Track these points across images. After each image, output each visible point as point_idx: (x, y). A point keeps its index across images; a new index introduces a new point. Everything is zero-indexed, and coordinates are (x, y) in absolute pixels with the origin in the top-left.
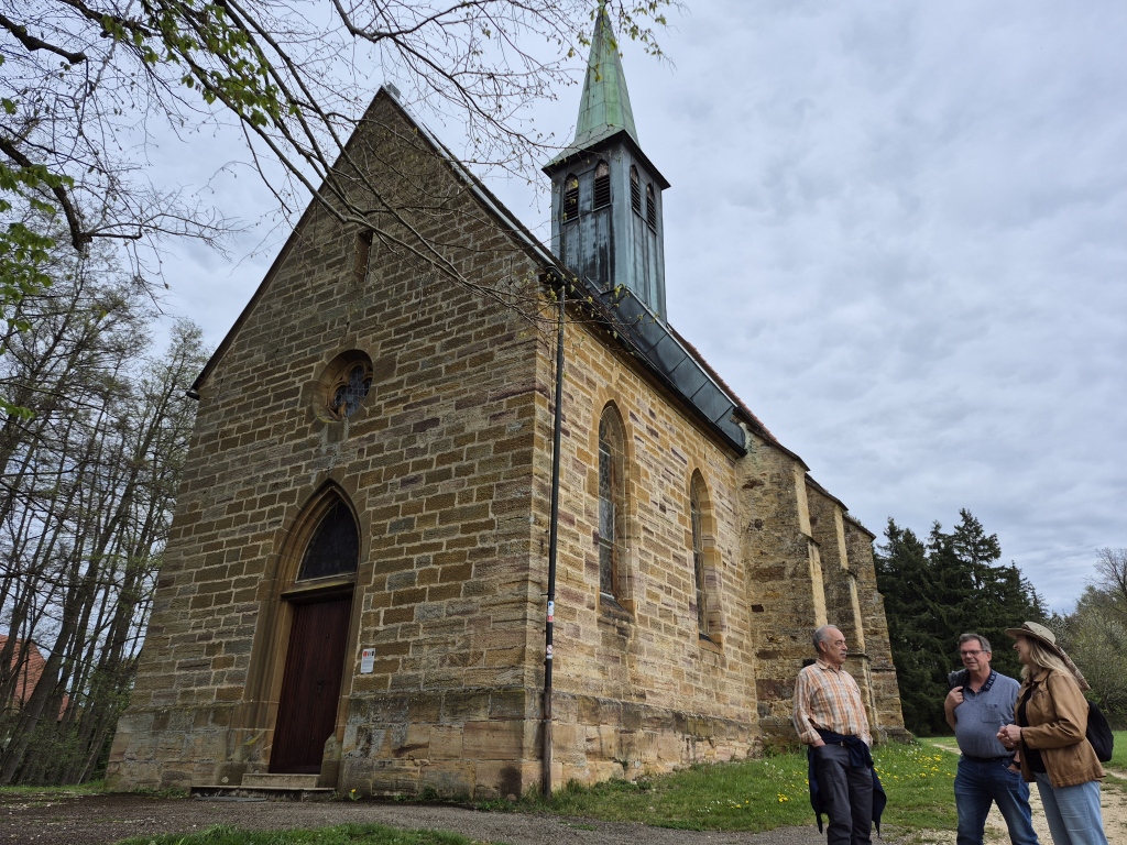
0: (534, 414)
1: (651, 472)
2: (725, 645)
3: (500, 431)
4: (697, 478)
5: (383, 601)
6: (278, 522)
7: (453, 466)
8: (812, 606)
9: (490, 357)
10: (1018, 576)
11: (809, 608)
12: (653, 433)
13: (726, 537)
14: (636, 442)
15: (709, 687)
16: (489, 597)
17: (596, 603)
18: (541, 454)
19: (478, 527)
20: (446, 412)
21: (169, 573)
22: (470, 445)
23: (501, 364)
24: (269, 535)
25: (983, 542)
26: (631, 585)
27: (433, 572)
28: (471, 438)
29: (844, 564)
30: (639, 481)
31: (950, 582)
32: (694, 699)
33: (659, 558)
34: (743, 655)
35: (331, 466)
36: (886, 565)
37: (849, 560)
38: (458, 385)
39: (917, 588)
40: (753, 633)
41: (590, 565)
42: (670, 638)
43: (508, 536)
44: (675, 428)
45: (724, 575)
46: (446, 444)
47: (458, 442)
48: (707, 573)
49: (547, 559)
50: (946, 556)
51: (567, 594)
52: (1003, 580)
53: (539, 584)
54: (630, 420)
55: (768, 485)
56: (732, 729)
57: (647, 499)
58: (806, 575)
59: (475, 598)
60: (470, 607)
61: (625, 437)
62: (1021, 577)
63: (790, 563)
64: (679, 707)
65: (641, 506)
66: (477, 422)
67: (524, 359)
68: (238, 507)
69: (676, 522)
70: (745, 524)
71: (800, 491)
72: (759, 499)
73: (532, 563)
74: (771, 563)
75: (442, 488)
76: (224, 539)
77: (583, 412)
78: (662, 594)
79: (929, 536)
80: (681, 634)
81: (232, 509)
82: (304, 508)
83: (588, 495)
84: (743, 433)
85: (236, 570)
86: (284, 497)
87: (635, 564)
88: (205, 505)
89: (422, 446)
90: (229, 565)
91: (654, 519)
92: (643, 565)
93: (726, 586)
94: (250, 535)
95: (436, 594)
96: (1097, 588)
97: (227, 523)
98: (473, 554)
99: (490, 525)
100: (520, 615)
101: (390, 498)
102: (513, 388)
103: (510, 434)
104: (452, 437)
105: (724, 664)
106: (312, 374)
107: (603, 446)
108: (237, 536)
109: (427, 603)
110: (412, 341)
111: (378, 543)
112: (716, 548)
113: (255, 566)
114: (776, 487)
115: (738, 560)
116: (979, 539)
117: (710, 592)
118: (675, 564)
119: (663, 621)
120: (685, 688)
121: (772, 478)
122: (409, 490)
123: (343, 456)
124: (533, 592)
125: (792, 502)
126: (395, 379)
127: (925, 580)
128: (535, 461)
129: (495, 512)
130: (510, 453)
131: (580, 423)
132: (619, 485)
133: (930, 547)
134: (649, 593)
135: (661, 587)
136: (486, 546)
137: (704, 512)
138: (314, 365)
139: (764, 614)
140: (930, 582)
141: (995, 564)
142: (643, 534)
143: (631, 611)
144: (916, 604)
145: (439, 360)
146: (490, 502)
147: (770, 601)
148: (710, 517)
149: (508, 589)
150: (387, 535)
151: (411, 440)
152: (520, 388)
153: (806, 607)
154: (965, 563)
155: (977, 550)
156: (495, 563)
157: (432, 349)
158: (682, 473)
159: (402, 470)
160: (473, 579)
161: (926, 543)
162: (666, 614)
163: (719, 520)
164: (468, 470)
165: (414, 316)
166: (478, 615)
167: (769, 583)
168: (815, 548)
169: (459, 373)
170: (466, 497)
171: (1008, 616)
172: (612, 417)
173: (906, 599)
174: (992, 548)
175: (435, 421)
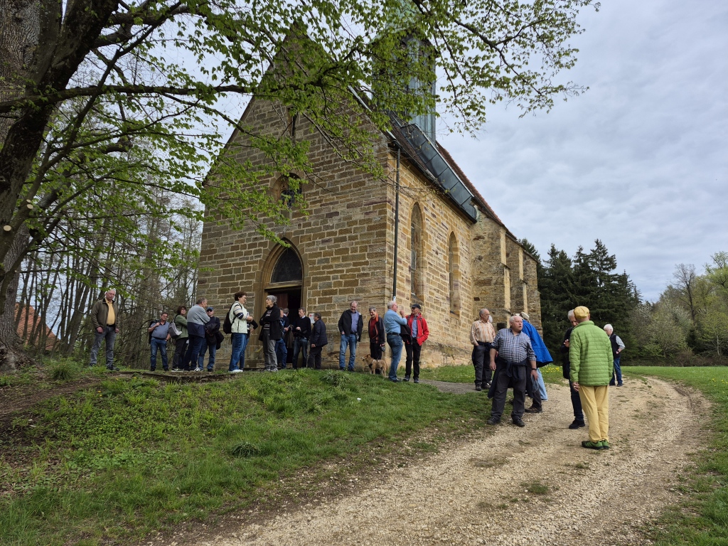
0: (386, 213)
1: (432, 235)
2: (461, 315)
3: (369, 220)
4: (453, 236)
5: (317, 294)
6: (260, 256)
7: (347, 235)
8: (504, 298)
9: (363, 183)
10: (626, 279)
11: (502, 299)
12: (434, 216)
13: (464, 265)
14: (427, 221)
15: (453, 334)
16: (367, 294)
17: (409, 297)
18: (390, 232)
19: (361, 264)
20: (342, 209)
21: (202, 277)
22: (355, 226)
23: (369, 188)
24: (256, 262)
25: (607, 259)
26: (423, 289)
27: (340, 283)
28: (355, 222)
29: (521, 277)
30: (427, 241)
31: (584, 282)
32: (447, 339)
33: (435, 276)
34: (469, 321)
35: (284, 231)
36: (547, 272)
37: (524, 274)
38: (348, 196)
39: (564, 286)
40: (474, 310)
41: (408, 281)
42: (438, 312)
43: (375, 268)
44: (444, 212)
45: (462, 284)
46: (343, 225)
47: (349, 224)
48: (454, 282)
49: (392, 279)
50: (584, 267)
51: (400, 294)
52: (616, 282)
53: (389, 289)
54: (424, 210)
55: (486, 238)
56: (462, 352)
57: (430, 249)
58: (502, 283)
59: (361, 294)
60: (359, 298)
61: (422, 220)
62: (628, 280)
63: (494, 278)
64: (441, 342)
65: (428, 252)
66: (358, 215)
67: (381, 186)
68: (236, 248)
69: (442, 259)
70: (473, 258)
71: (503, 242)
72: (481, 246)
73: (387, 280)
74: (485, 277)
75: (342, 245)
76: (232, 263)
77: (405, 210)
78: (435, 293)
79: (575, 254)
80: (443, 310)
81: (233, 248)
82: (272, 251)
83: (407, 249)
84: (475, 211)
85: (240, 277)
86: (261, 244)
87: (425, 279)
88: (218, 246)
89: (331, 225)
90: (236, 275)
91: (433, 259)
92: (428, 280)
93: (463, 288)
94: (245, 261)
95: (342, 292)
96: (674, 287)
97: (232, 255)
98: (359, 276)
99: (366, 263)
100: (382, 302)
101: (317, 248)
102: (375, 200)
103: (375, 222)
104: (346, 222)
105: (460, 324)
106: (269, 184)
107: (413, 225)
108: (238, 262)
109: (338, 295)
110: (322, 172)
111: (312, 268)
112: (459, 270)
113: (250, 276)
114: (490, 240)
115: (469, 276)
116: (604, 257)
117: (455, 292)
118: (441, 279)
119: (435, 305)
120: (443, 334)
121: (489, 235)
122: (326, 245)
123: (291, 226)
124: (387, 293)
125: (498, 247)
126: (314, 191)
127: (569, 281)
128: (387, 235)
129: (369, 258)
130: (375, 231)
131: (404, 215)
132: (419, 243)
133: (575, 261)
134: (430, 292)
135: (435, 290)
136: (365, 272)
137: (454, 253)
138: (270, 179)
139: (480, 302)
140: (572, 282)
141: (612, 272)
142: (428, 266)
143: (423, 300)
144: (563, 295)
145: (338, 182)
146: (366, 253)
147: (483, 296)
148: (457, 255)
149: (376, 291)
150: (316, 265)
151: (325, 222)
152: (379, 200)
153: (501, 299)
154: (594, 271)
155: (602, 264)
156: (369, 280)
157: (332, 177)
158: (446, 235)
159: (322, 236)
160: (359, 286)
161: (573, 259)
162: (437, 302)
163: (461, 257)
164: (355, 238)
165: (323, 158)
166: (363, 301)
167: (483, 287)
168: (507, 270)
169: (348, 190)
170: (354, 250)
171: (615, 303)
172: (417, 209)
173: (556, 292)
174: (612, 263)
175: (337, 214)
